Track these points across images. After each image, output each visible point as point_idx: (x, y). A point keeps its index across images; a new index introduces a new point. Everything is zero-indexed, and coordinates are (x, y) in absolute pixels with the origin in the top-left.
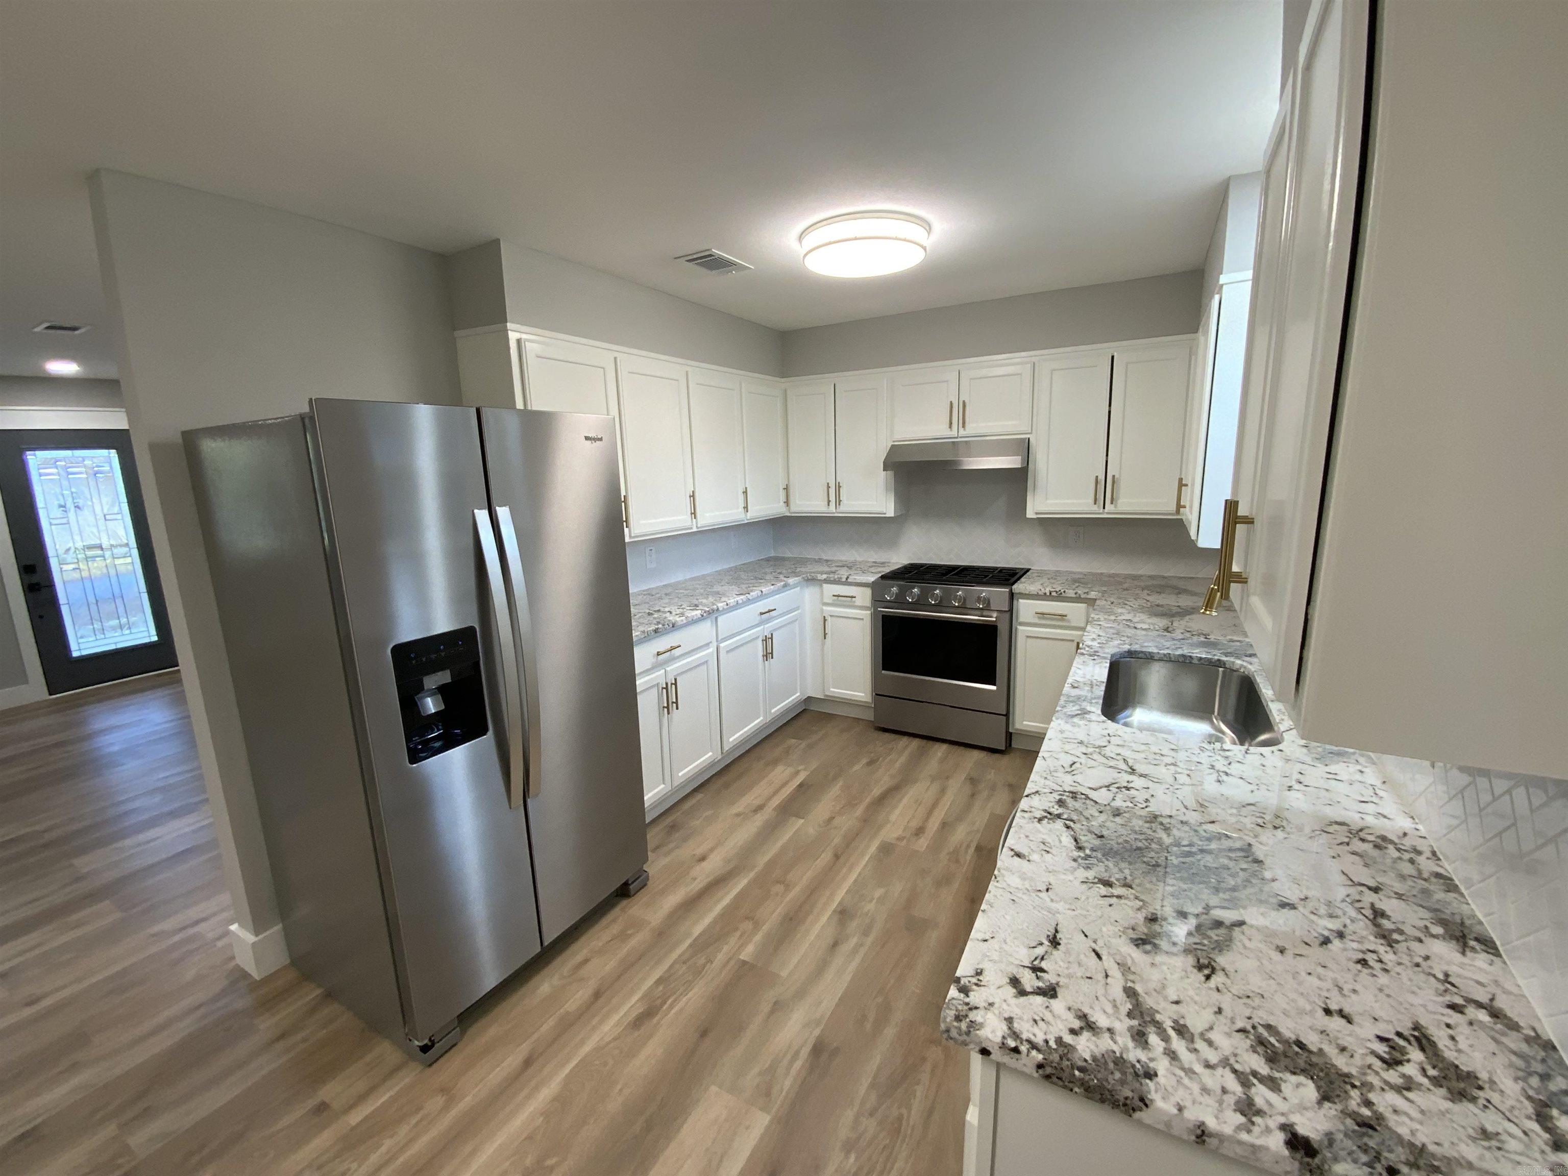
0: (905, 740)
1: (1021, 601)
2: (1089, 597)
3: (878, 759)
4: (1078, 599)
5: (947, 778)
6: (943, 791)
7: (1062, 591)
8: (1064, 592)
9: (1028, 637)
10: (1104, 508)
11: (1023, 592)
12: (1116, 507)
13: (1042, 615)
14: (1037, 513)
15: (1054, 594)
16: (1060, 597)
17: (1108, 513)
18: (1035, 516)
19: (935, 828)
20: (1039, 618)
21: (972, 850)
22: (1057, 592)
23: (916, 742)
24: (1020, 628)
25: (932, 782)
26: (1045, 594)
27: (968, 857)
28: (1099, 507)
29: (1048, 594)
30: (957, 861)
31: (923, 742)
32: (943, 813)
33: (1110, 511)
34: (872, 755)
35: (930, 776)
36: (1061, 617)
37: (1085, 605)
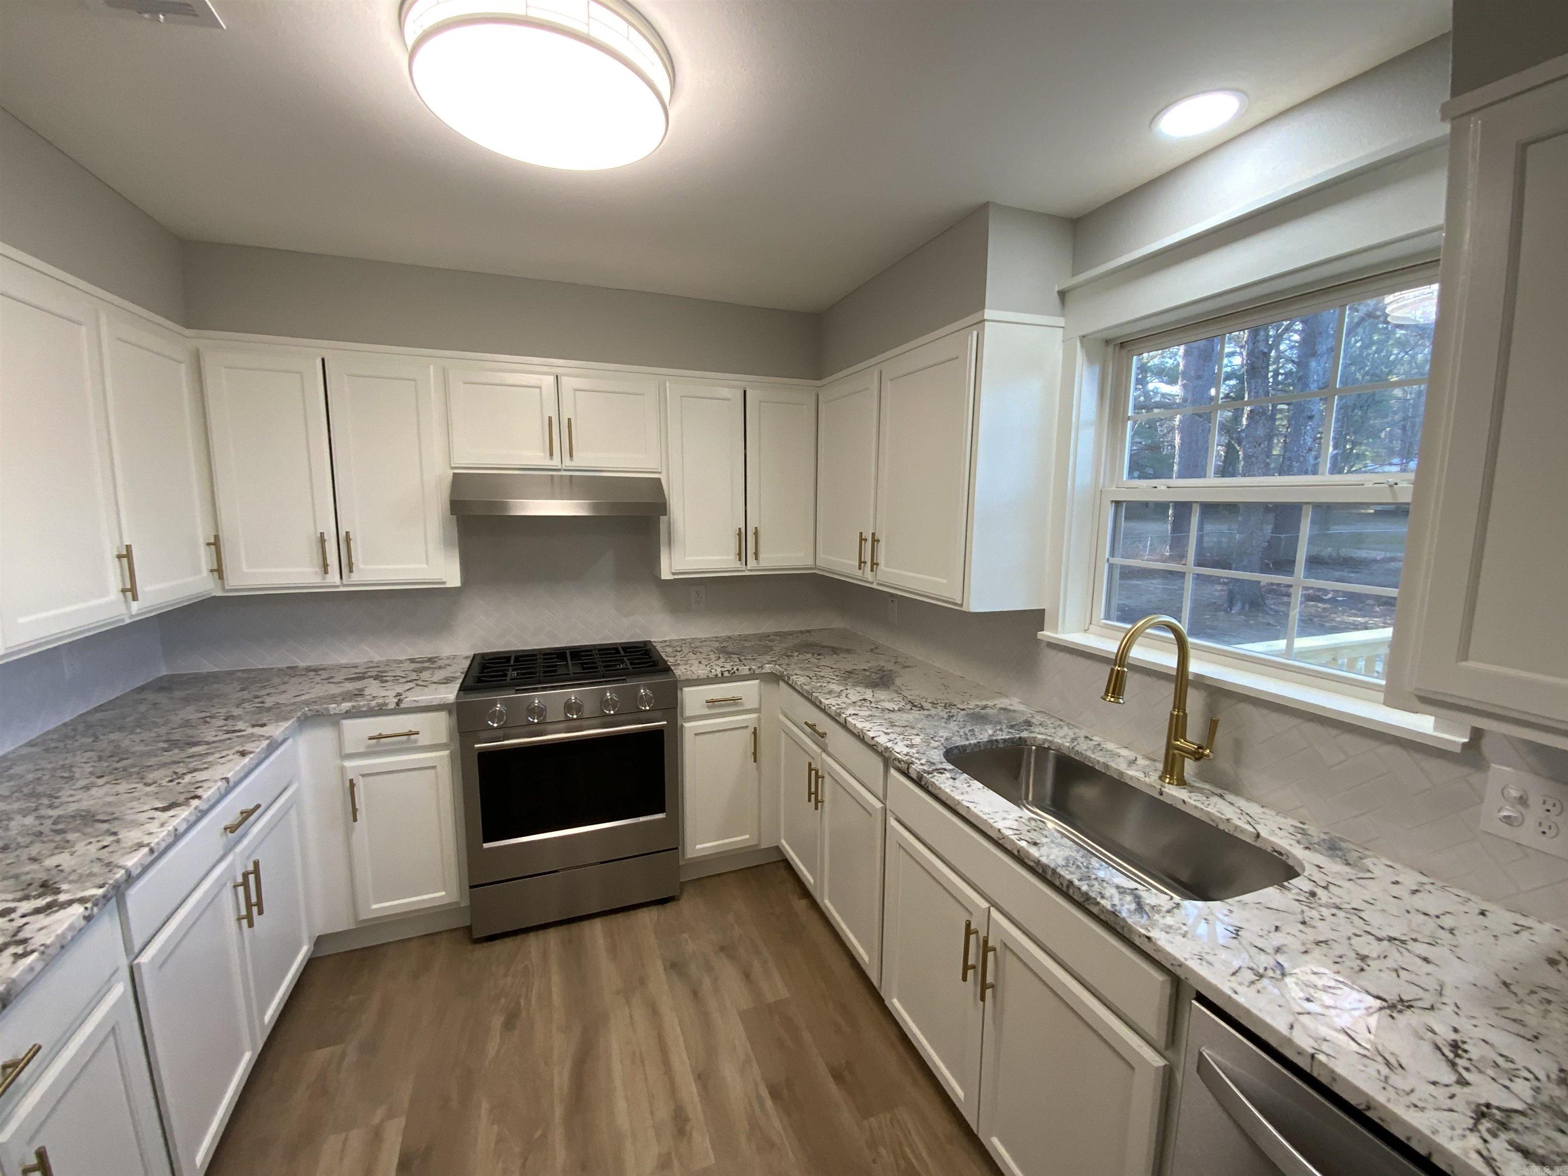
0: (533, 942)
1: (685, 689)
2: (764, 671)
3: (518, 1004)
4: (751, 676)
5: (642, 981)
6: (654, 1011)
7: (735, 669)
8: (738, 670)
9: (696, 734)
10: (746, 565)
11: (690, 677)
12: (758, 563)
13: (712, 703)
14: (674, 574)
15: (726, 674)
16: (733, 677)
17: (750, 570)
18: (671, 577)
19: (696, 1099)
20: (709, 707)
21: (769, 1103)
22: (729, 671)
23: (553, 937)
24: (686, 725)
25: (628, 1003)
26: (716, 675)
27: (777, 1123)
28: (741, 564)
29: (720, 675)
30: (772, 1145)
31: (563, 930)
32: (685, 1056)
33: (752, 567)
34: (503, 1000)
35: (618, 992)
36: (735, 701)
37: (757, 682)
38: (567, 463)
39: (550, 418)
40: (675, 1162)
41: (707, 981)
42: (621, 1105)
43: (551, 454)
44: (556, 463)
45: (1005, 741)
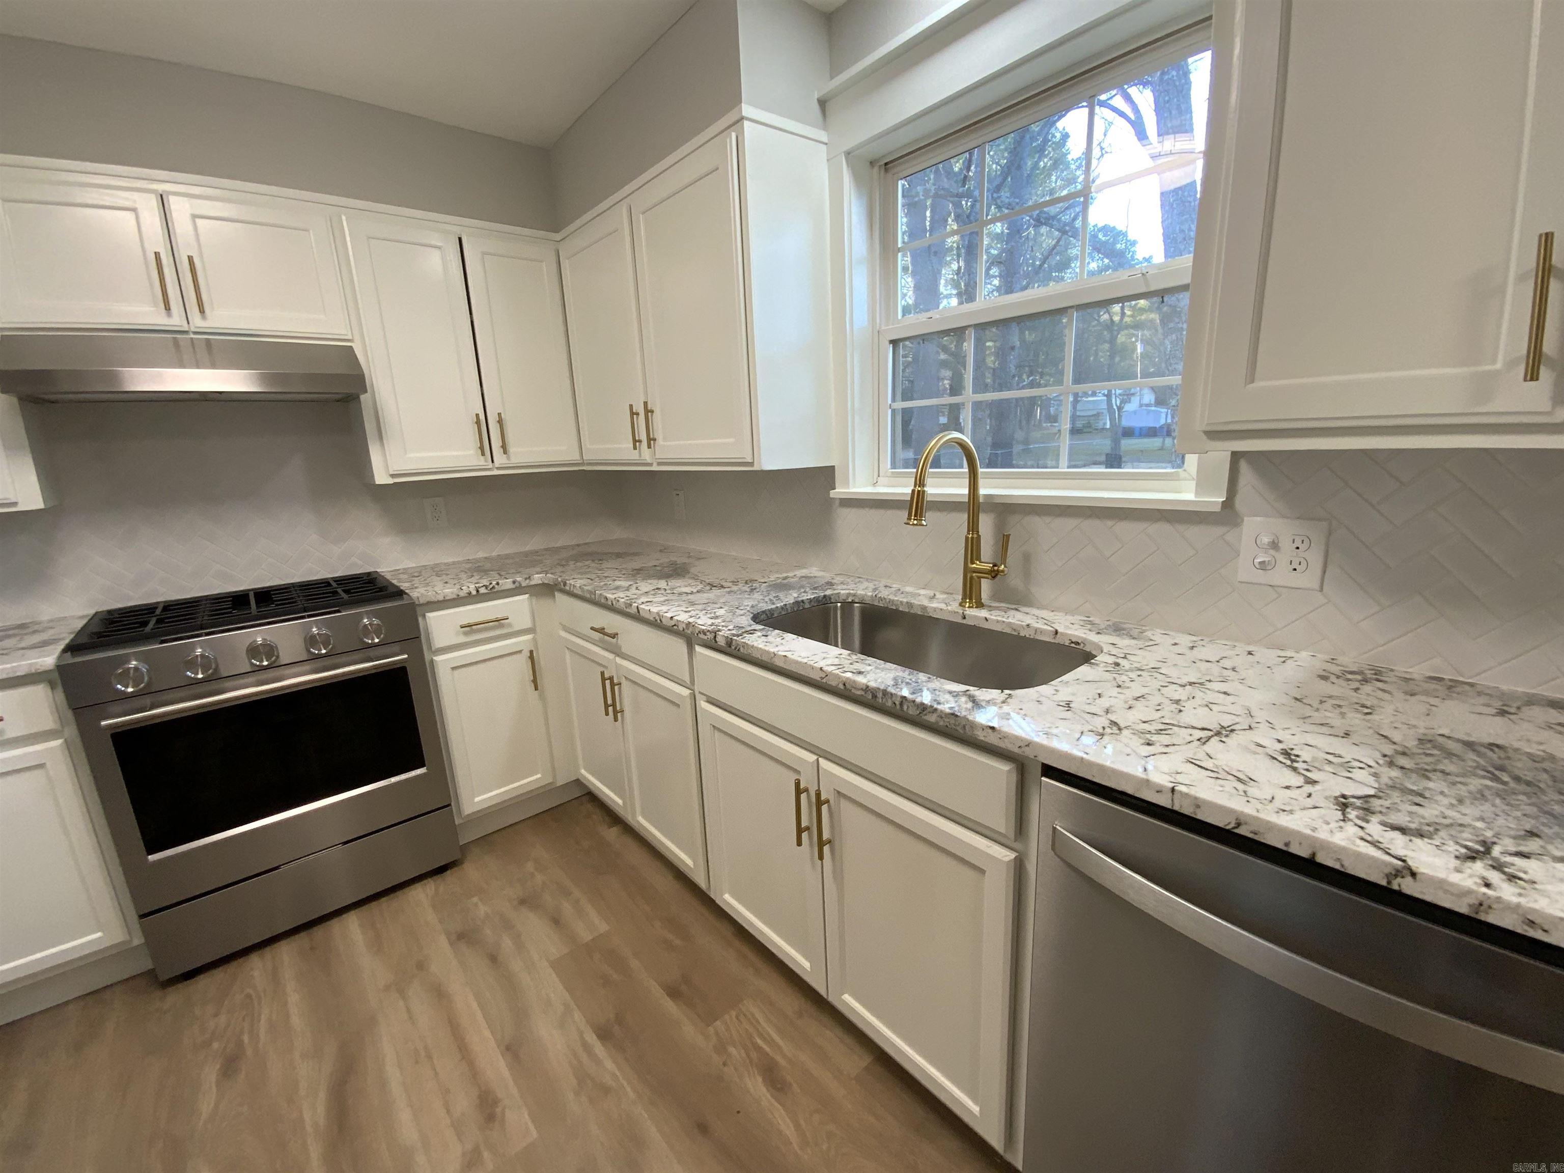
0: (256, 965)
1: (429, 615)
2: (533, 583)
3: (240, 1044)
4: (518, 590)
5: (421, 966)
6: (439, 994)
7: (494, 583)
8: (498, 584)
9: (454, 668)
10: (493, 461)
11: (434, 599)
12: (508, 458)
13: (469, 628)
14: (393, 476)
15: (483, 590)
16: (493, 594)
17: (498, 468)
18: (390, 481)
19: (506, 1073)
20: (466, 634)
21: (599, 1049)
22: (486, 587)
23: (286, 952)
24: (438, 659)
25: (402, 992)
26: (470, 593)
27: (609, 1065)
28: (486, 461)
29: (474, 593)
30: (606, 1090)
31: (301, 940)
32: (487, 1033)
33: (501, 465)
34: (215, 1045)
35: (387, 988)
36: (499, 622)
37: (527, 596)
38: (197, 322)
39: (157, 255)
40: (486, 1155)
41: (507, 943)
42: (404, 1116)
43: (167, 308)
44: (176, 320)
45: (810, 600)
